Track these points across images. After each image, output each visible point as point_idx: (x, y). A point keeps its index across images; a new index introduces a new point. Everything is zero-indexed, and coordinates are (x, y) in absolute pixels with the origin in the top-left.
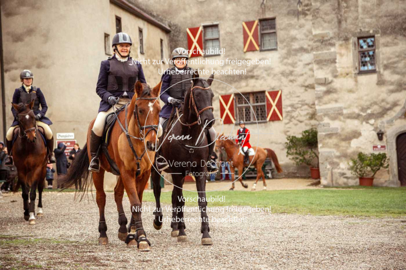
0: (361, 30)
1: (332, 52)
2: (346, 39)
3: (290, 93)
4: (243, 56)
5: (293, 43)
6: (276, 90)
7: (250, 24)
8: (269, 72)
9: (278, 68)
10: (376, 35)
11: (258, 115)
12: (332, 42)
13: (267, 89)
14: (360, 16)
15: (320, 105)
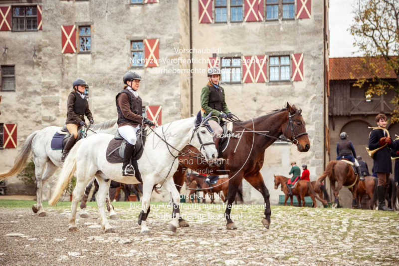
1: (55, 97)
2: (68, 88)
3: (24, 126)
5: (28, 87)
6: (12, 123)
8: (7, 108)
9: (15, 105)
10: (89, 87)
12: (56, 89)
13: (5, 122)
14: (78, 71)
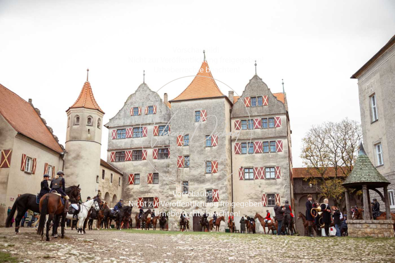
0: (184, 179)
1: (174, 186)
2: (179, 182)
3: (162, 198)
4: (147, 185)
5: (164, 182)
6: (157, 197)
7: (150, 174)
8: (155, 191)
9: (158, 190)
10: (188, 181)
13: (154, 197)
14: (184, 175)
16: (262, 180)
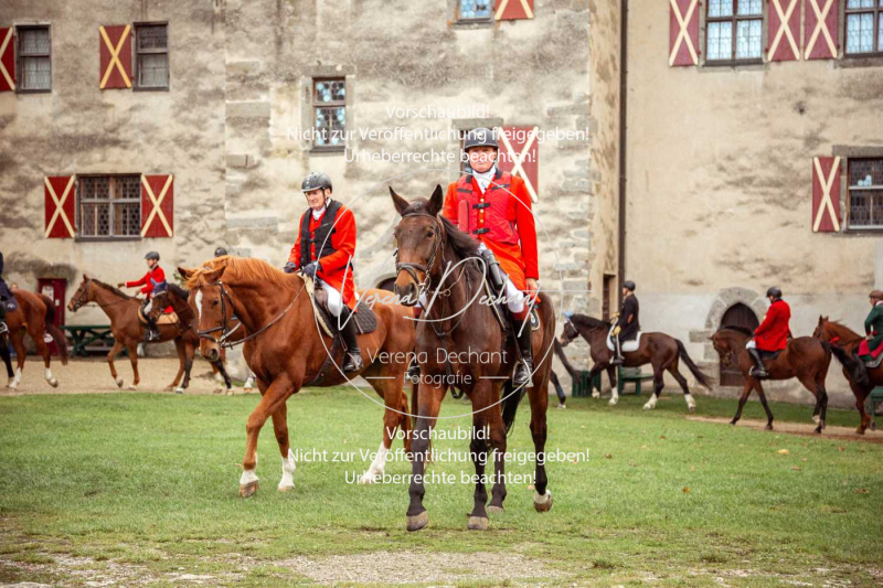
0: (319, 62)
1: (261, 104)
2: (291, 80)
3: (190, 181)
4: (98, 96)
5: (200, 79)
6: (162, 174)
7: (114, 31)
8: (150, 134)
9: (169, 127)
10: (348, 77)
11: (125, 222)
12: (263, 82)
13: (145, 171)
14: (320, 34)
15: (233, 212)
16: (818, 64)
